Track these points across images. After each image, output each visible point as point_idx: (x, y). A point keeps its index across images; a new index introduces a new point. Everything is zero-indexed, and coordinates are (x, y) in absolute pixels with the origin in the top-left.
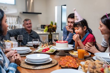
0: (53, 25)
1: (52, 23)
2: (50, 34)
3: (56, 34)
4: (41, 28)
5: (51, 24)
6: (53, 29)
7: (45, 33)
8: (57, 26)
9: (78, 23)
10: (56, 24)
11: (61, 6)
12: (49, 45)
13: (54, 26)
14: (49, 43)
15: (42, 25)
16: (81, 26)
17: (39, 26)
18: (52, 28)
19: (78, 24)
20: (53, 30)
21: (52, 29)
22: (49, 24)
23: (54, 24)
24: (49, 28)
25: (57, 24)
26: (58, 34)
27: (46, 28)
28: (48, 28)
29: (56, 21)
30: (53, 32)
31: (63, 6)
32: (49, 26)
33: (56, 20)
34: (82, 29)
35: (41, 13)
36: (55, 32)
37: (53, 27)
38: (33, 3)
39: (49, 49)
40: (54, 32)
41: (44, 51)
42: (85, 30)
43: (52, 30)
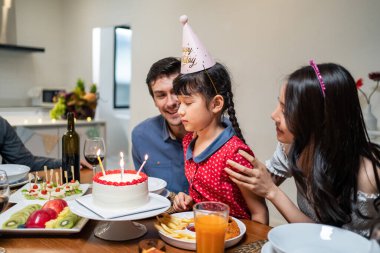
0: (84, 94)
1: (81, 86)
2: (69, 133)
3: (94, 125)
4: (44, 100)
5: (79, 90)
6: (84, 107)
7: (54, 122)
8: (101, 96)
9: (192, 78)
10: (94, 90)
11: (112, 29)
12: (64, 182)
13: (88, 96)
14: (66, 173)
15: (45, 92)
16: (201, 91)
17: (36, 92)
18: (81, 103)
19: (190, 82)
20: (83, 113)
21: (79, 107)
22: (69, 91)
23: (88, 90)
24: (70, 103)
25: (98, 91)
26: (103, 124)
27: (59, 105)
28: (65, 103)
29: (96, 80)
30: (85, 118)
31: (119, 31)
32: (68, 97)
33: (97, 76)
34: (207, 106)
35: (42, 50)
36: (92, 116)
37: (85, 101)
38: (12, 11)
39: (62, 205)
40: (89, 119)
41: (37, 221)
42: (216, 110)
43: (79, 110)
